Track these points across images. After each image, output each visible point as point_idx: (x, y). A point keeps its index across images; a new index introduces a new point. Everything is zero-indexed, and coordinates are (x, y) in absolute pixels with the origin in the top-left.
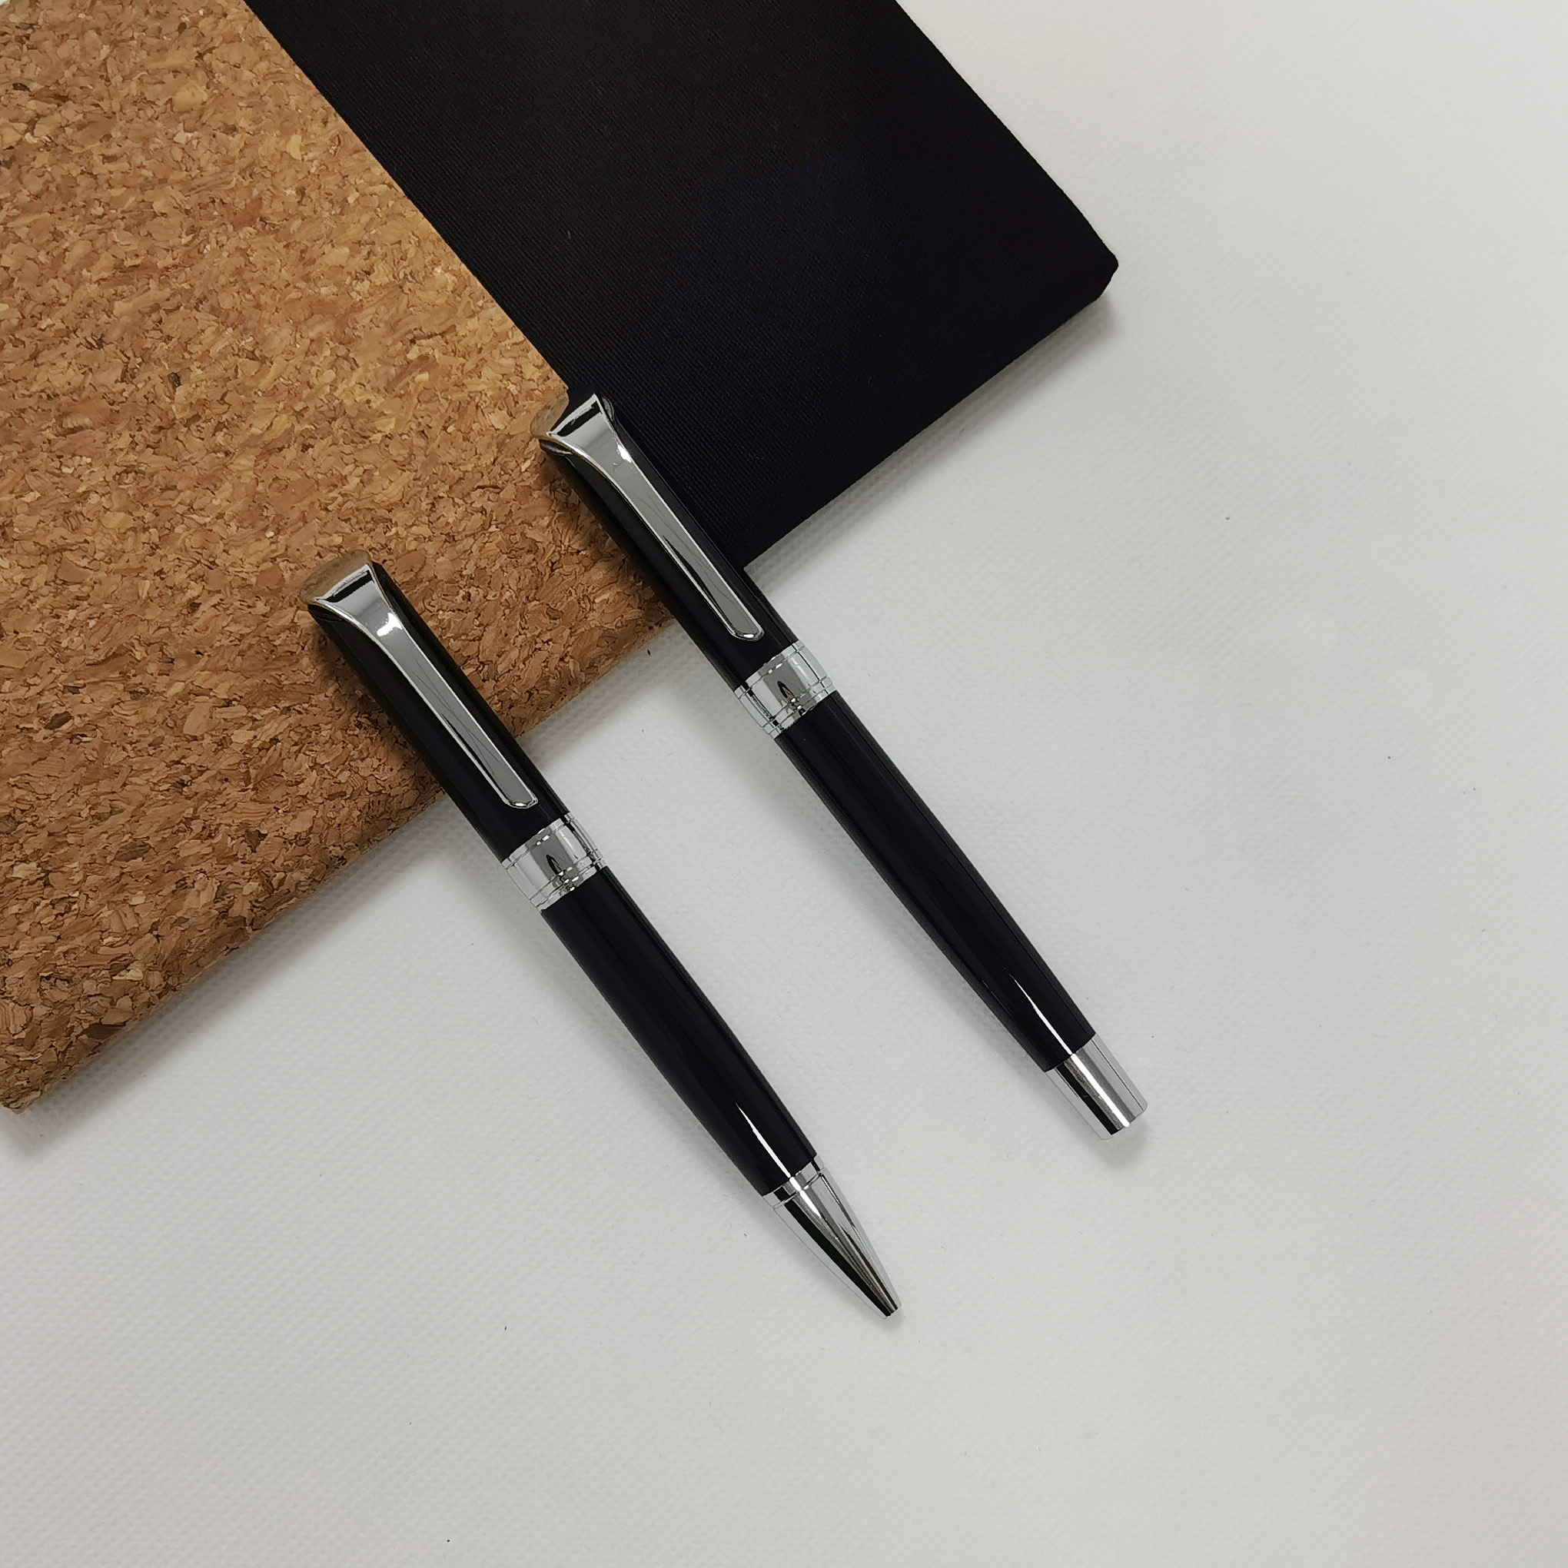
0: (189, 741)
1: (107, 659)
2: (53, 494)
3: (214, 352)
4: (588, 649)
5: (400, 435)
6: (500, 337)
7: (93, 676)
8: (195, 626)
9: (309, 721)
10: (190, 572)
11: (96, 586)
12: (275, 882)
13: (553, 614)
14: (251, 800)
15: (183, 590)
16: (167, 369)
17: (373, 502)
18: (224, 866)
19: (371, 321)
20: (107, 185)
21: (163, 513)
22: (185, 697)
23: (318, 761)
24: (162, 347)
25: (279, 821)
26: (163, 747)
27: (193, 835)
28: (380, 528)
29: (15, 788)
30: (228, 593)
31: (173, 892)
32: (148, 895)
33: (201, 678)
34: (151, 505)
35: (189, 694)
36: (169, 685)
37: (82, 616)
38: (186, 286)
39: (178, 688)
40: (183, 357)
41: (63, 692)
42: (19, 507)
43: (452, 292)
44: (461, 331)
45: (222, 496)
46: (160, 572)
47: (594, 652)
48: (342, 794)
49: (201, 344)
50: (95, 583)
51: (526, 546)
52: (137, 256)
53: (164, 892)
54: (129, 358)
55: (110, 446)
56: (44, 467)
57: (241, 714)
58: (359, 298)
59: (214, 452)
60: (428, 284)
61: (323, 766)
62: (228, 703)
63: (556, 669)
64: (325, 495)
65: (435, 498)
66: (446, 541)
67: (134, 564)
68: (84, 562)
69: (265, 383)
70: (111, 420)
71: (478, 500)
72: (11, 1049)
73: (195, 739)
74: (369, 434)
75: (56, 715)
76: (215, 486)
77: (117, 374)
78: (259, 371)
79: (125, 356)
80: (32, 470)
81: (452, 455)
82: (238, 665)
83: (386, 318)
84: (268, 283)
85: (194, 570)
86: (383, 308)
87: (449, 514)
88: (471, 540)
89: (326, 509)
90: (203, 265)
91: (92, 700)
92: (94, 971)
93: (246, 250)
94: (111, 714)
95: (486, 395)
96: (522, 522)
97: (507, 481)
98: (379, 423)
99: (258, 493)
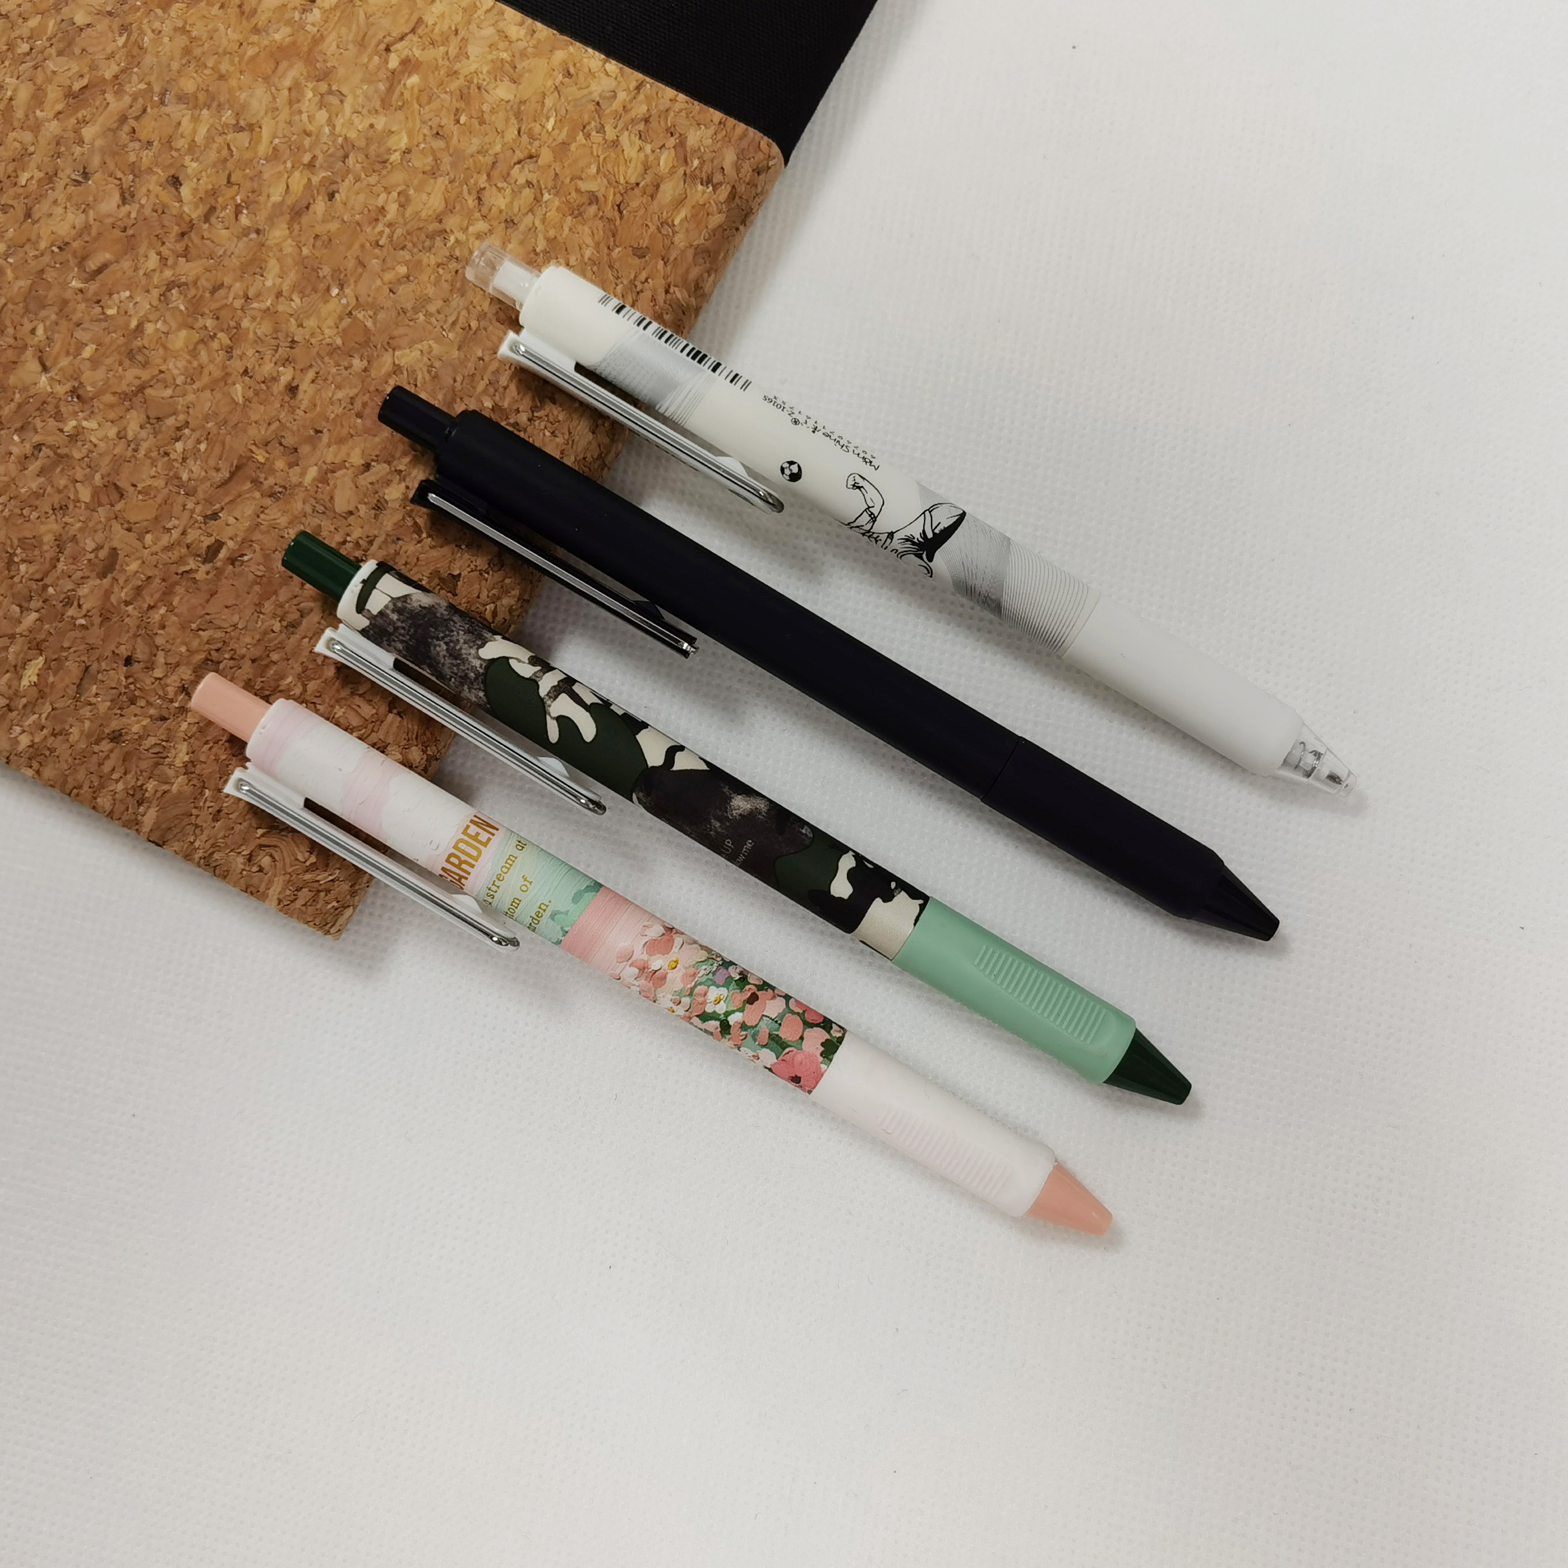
0: (346, 519)
1: (232, 474)
2: (107, 340)
3: (199, 139)
4: (687, 271)
10: (274, 359)
11: (191, 411)
12: (488, 615)
13: (640, 252)
14: (431, 548)
15: (275, 379)
16: (162, 174)
17: (419, 219)
19: (338, 47)
20: (21, 20)
21: (223, 313)
22: (323, 478)
24: (147, 155)
28: (438, 241)
29: (201, 633)
30: (320, 363)
33: (331, 455)
34: (207, 312)
35: (326, 474)
36: (303, 474)
38: (142, 86)
39: (313, 472)
41: (205, 523)
42: (81, 366)
44: (429, 20)
47: (694, 273)
49: (182, 137)
50: (188, 407)
51: (585, 199)
52: (82, 76)
54: (120, 179)
56: (87, 318)
57: (383, 473)
58: (315, 30)
59: (246, 235)
62: (367, 467)
63: (665, 302)
67: (217, 373)
68: (169, 392)
69: (263, 149)
70: (130, 246)
71: (520, 175)
72: (308, 876)
74: (386, 157)
75: (208, 547)
76: (261, 268)
77: (116, 198)
78: (251, 140)
79: (116, 178)
80: (78, 325)
81: (475, 143)
83: (351, 37)
84: (221, 50)
85: (277, 356)
86: (344, 30)
87: (499, 201)
90: (149, 60)
91: (236, 519)
93: (184, 27)
94: (259, 524)
96: (572, 180)
97: (540, 147)
98: (392, 142)
99: (307, 257)
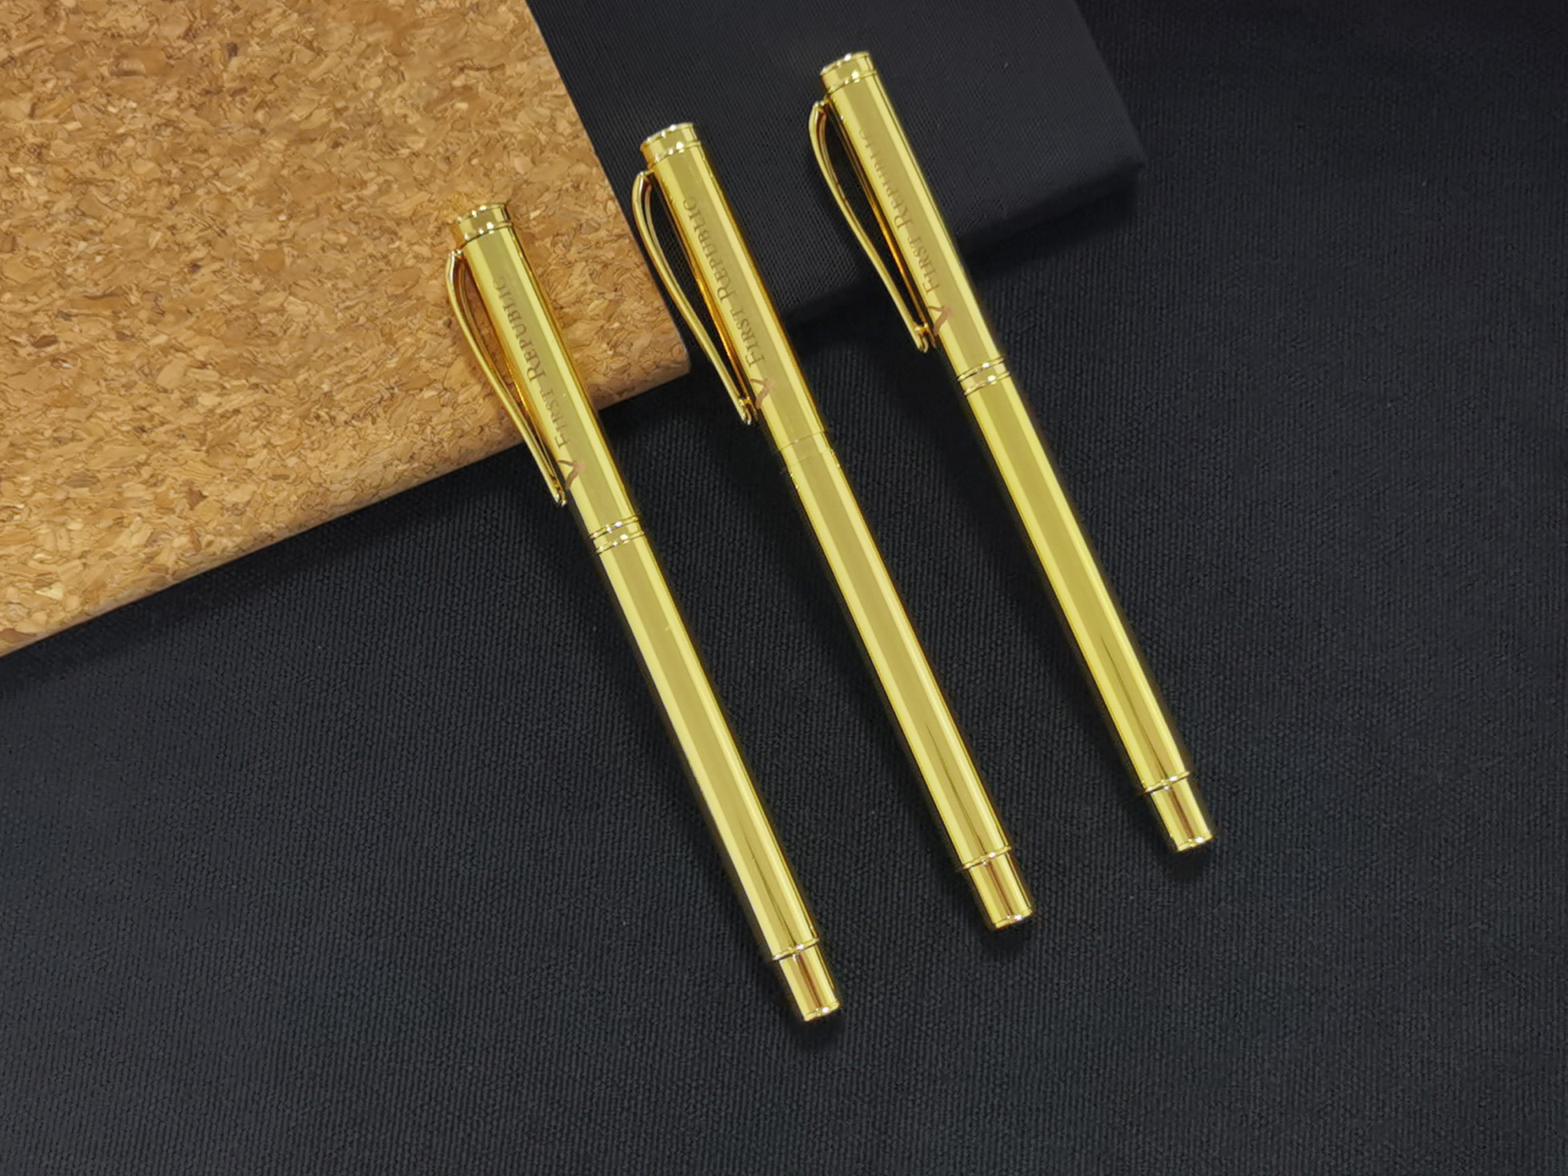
6: (544, 86)
7: (88, 309)
8: (194, 285)
9: (273, 402)
23: (272, 441)
25: (222, 487)
26: (135, 391)
27: (141, 479)
31: (110, 527)
32: (87, 522)
37: (92, 250)
40: (246, 31)
43: (512, 31)
48: (285, 477)
55: (156, 97)
60: (490, 19)
61: (275, 447)
64: (342, 193)
73: (165, 391)
82: (222, 332)
89: (340, 207)
92: (20, 581)
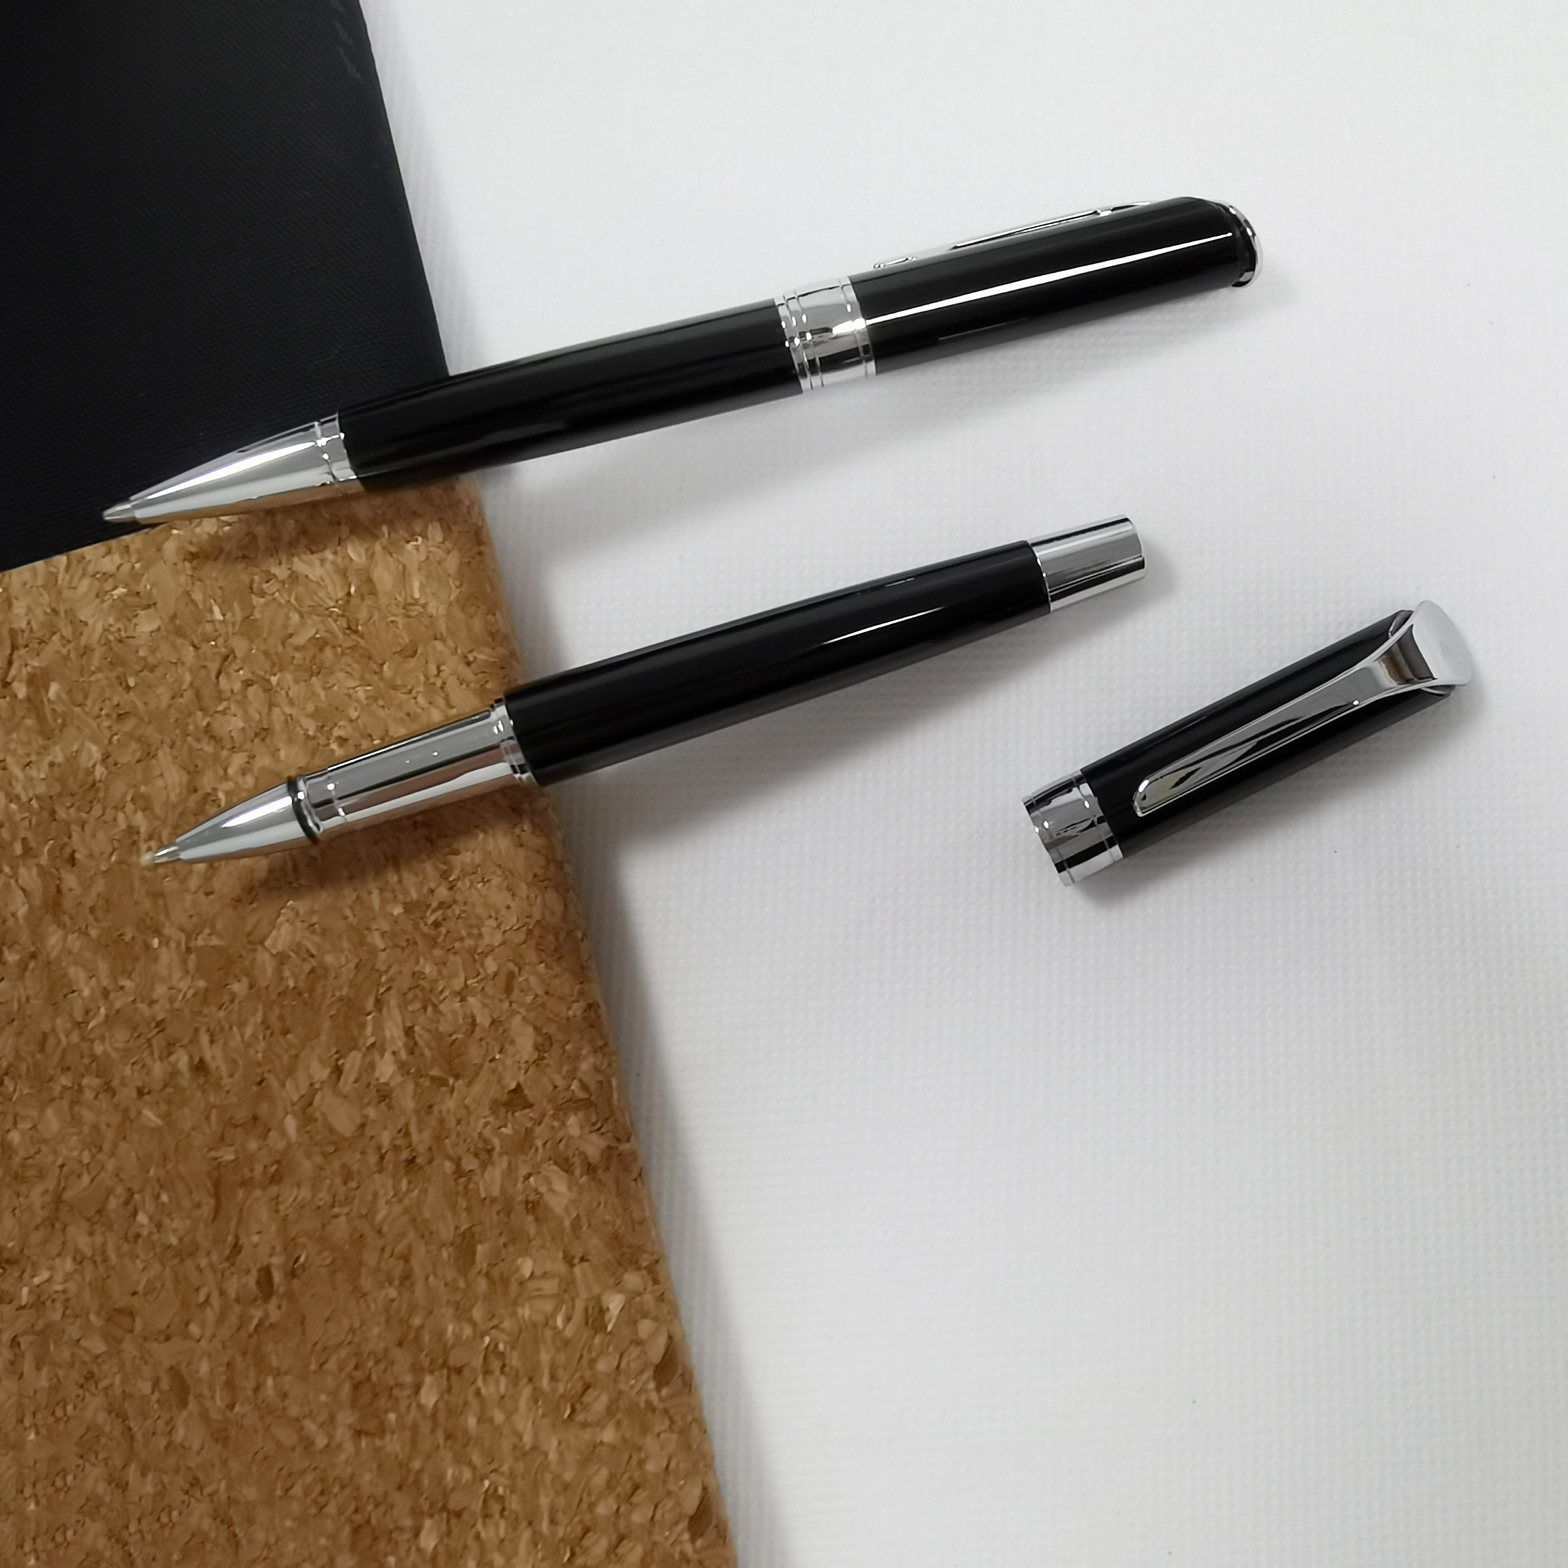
5: (110, 742)
18: (533, 1150)
45: (82, 984)
46: (140, 1093)
53: (532, 1230)
65: (206, 732)
66: (263, 740)
88: (276, 711)
95: (111, 625)
